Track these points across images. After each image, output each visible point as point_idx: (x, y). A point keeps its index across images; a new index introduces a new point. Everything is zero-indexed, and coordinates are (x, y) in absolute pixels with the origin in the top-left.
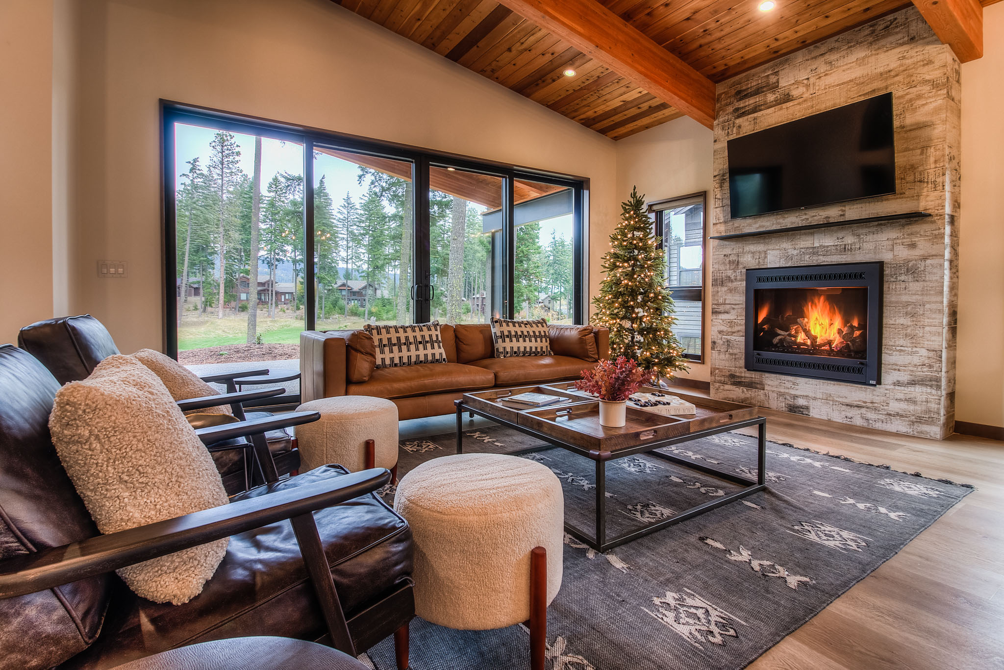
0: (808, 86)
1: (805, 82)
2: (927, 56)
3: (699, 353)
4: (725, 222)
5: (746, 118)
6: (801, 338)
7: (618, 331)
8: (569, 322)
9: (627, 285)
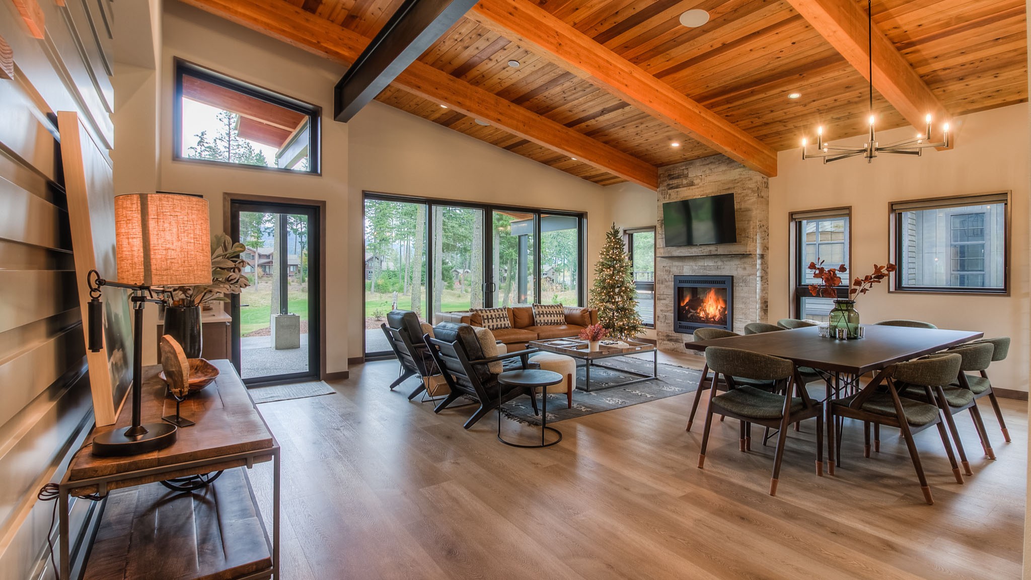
0: (701, 179)
1: (700, 177)
2: (750, 176)
3: (653, 323)
4: (663, 248)
5: (673, 190)
6: (702, 314)
7: (604, 310)
8: (575, 305)
9: (609, 282)
